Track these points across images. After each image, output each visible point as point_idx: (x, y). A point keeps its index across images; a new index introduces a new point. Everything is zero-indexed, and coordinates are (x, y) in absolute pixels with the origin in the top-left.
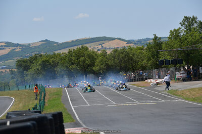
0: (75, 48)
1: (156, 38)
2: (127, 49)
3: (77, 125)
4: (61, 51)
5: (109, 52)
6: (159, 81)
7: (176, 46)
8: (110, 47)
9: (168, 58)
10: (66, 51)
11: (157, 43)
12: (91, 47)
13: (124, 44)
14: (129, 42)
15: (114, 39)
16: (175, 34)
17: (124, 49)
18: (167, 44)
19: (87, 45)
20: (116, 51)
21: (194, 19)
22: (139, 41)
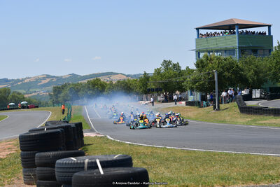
0: (92, 79)
1: (145, 73)
2: (126, 81)
3: (92, 131)
4: (83, 82)
5: (114, 83)
6: (147, 102)
7: (159, 80)
8: (115, 79)
9: (153, 87)
10: (86, 81)
11: (146, 78)
12: (103, 79)
13: (125, 77)
14: (128, 76)
15: (118, 74)
16: (158, 72)
17: (124, 80)
18: (152, 78)
19: (100, 78)
20: (119, 82)
21: (170, 62)
22: (135, 76)
